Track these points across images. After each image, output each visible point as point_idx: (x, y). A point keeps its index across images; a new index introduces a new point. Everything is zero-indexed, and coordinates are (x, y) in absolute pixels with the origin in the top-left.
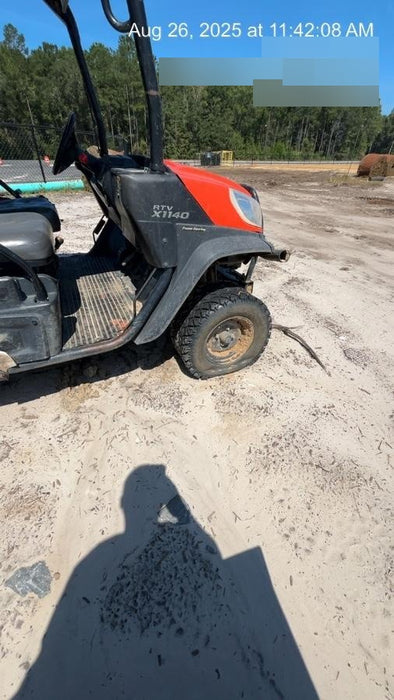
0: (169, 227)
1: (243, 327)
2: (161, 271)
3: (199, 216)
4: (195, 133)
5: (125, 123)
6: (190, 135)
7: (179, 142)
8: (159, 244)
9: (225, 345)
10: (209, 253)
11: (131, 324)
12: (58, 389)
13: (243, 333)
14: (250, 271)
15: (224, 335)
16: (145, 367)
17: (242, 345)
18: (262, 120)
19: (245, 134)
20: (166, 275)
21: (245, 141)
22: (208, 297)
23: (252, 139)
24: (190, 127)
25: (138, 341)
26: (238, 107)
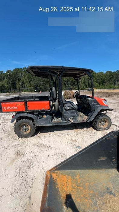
0: (94, 105)
1: (106, 122)
2: (92, 111)
3: (98, 104)
4: (85, 84)
5: (68, 83)
6: (84, 84)
7: (81, 86)
8: (93, 107)
9: (102, 125)
10: (100, 109)
11: (87, 119)
12: (73, 129)
13: (106, 123)
14: (106, 113)
15: (102, 123)
16: (87, 128)
17: (106, 125)
18: (104, 80)
19: (99, 83)
20: (93, 111)
21: (99, 85)
22: (99, 116)
23: (102, 84)
24: (84, 83)
25: (88, 121)
26: (97, 78)
